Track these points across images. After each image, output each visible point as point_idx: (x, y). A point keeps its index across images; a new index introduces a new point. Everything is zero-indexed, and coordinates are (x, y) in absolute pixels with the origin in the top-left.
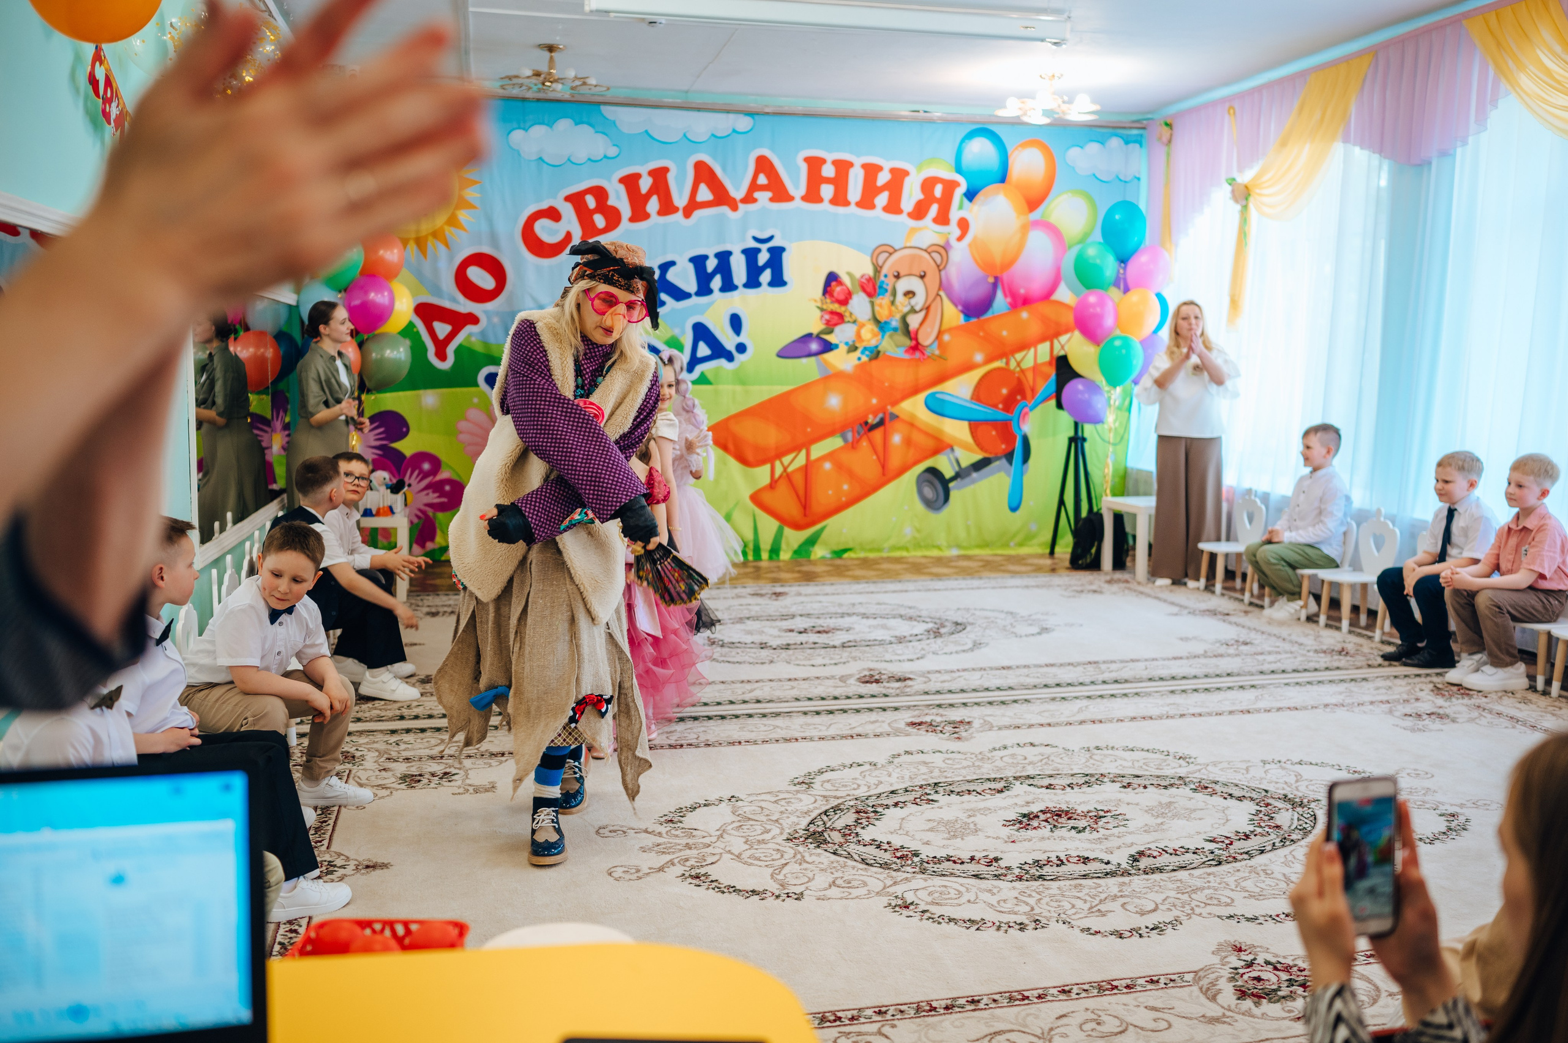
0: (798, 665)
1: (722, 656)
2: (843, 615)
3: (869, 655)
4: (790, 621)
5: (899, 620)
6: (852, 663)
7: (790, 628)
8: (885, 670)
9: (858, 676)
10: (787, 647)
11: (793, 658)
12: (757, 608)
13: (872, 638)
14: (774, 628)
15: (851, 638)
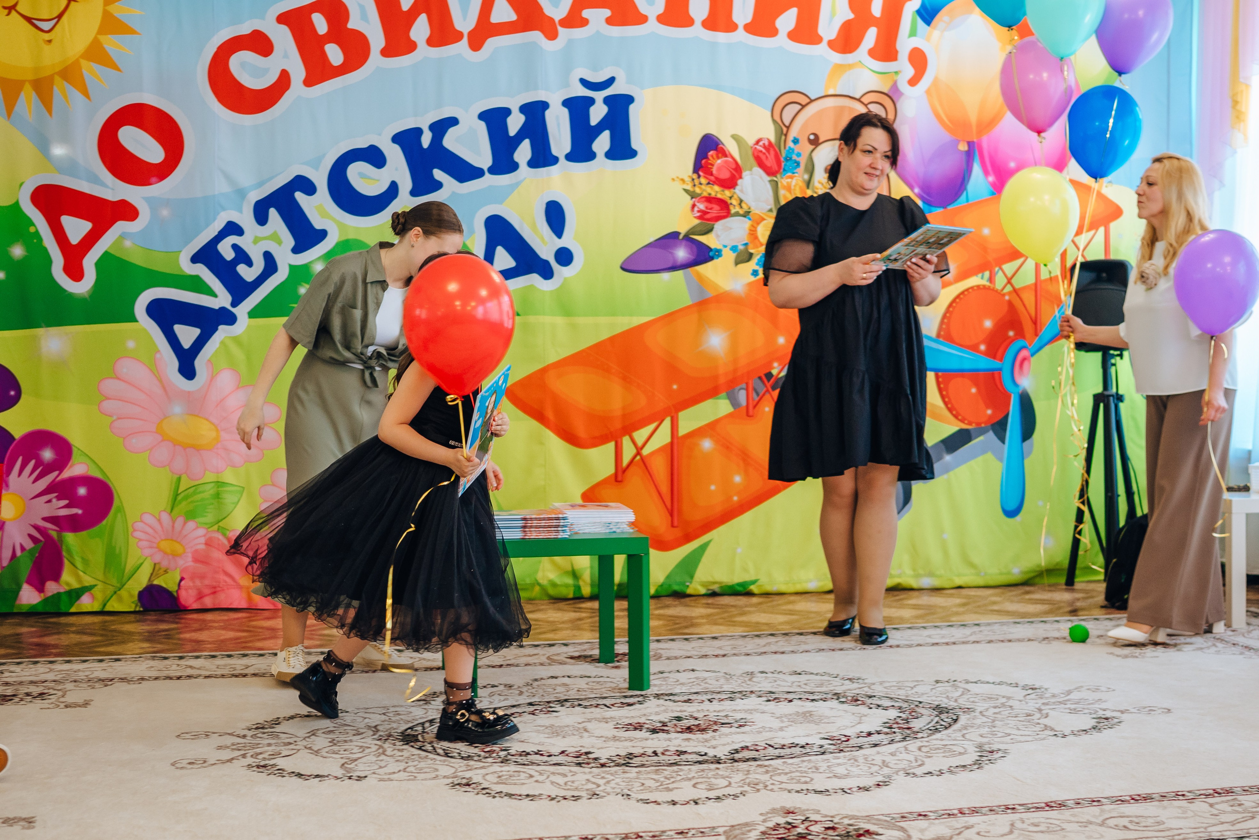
0: (646, 802)
1: (500, 780)
2: (732, 696)
3: (784, 778)
4: (637, 706)
5: (834, 703)
6: (751, 796)
7: (634, 721)
8: (817, 812)
9: (763, 829)
10: (627, 760)
11: (637, 785)
12: (582, 683)
13: (786, 742)
14: (606, 720)
15: (748, 741)
